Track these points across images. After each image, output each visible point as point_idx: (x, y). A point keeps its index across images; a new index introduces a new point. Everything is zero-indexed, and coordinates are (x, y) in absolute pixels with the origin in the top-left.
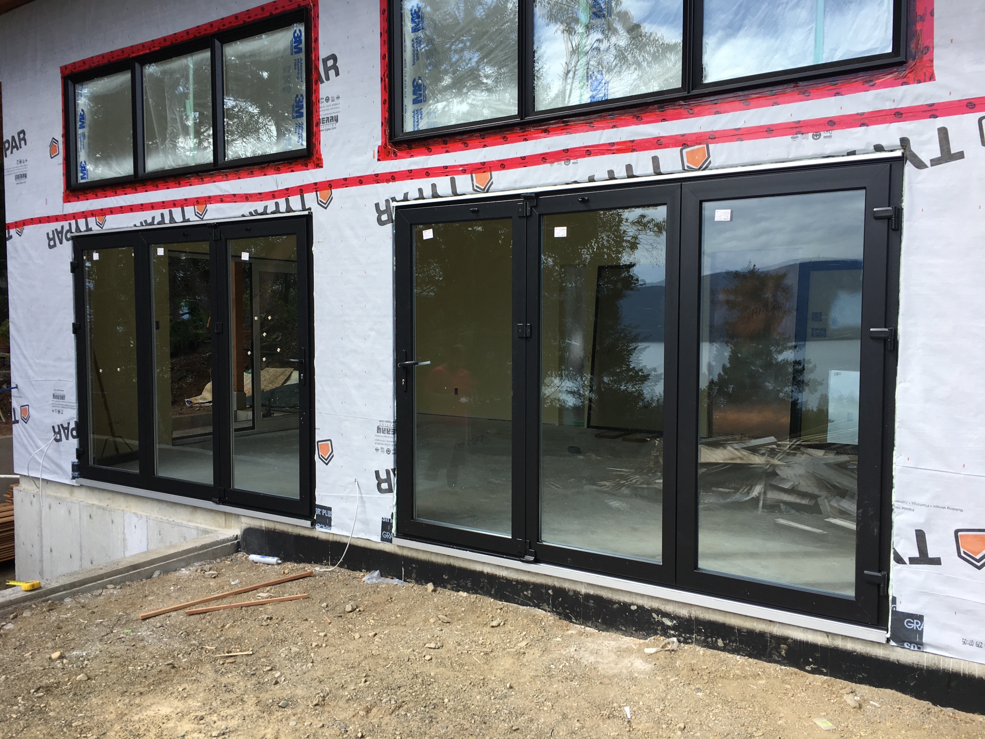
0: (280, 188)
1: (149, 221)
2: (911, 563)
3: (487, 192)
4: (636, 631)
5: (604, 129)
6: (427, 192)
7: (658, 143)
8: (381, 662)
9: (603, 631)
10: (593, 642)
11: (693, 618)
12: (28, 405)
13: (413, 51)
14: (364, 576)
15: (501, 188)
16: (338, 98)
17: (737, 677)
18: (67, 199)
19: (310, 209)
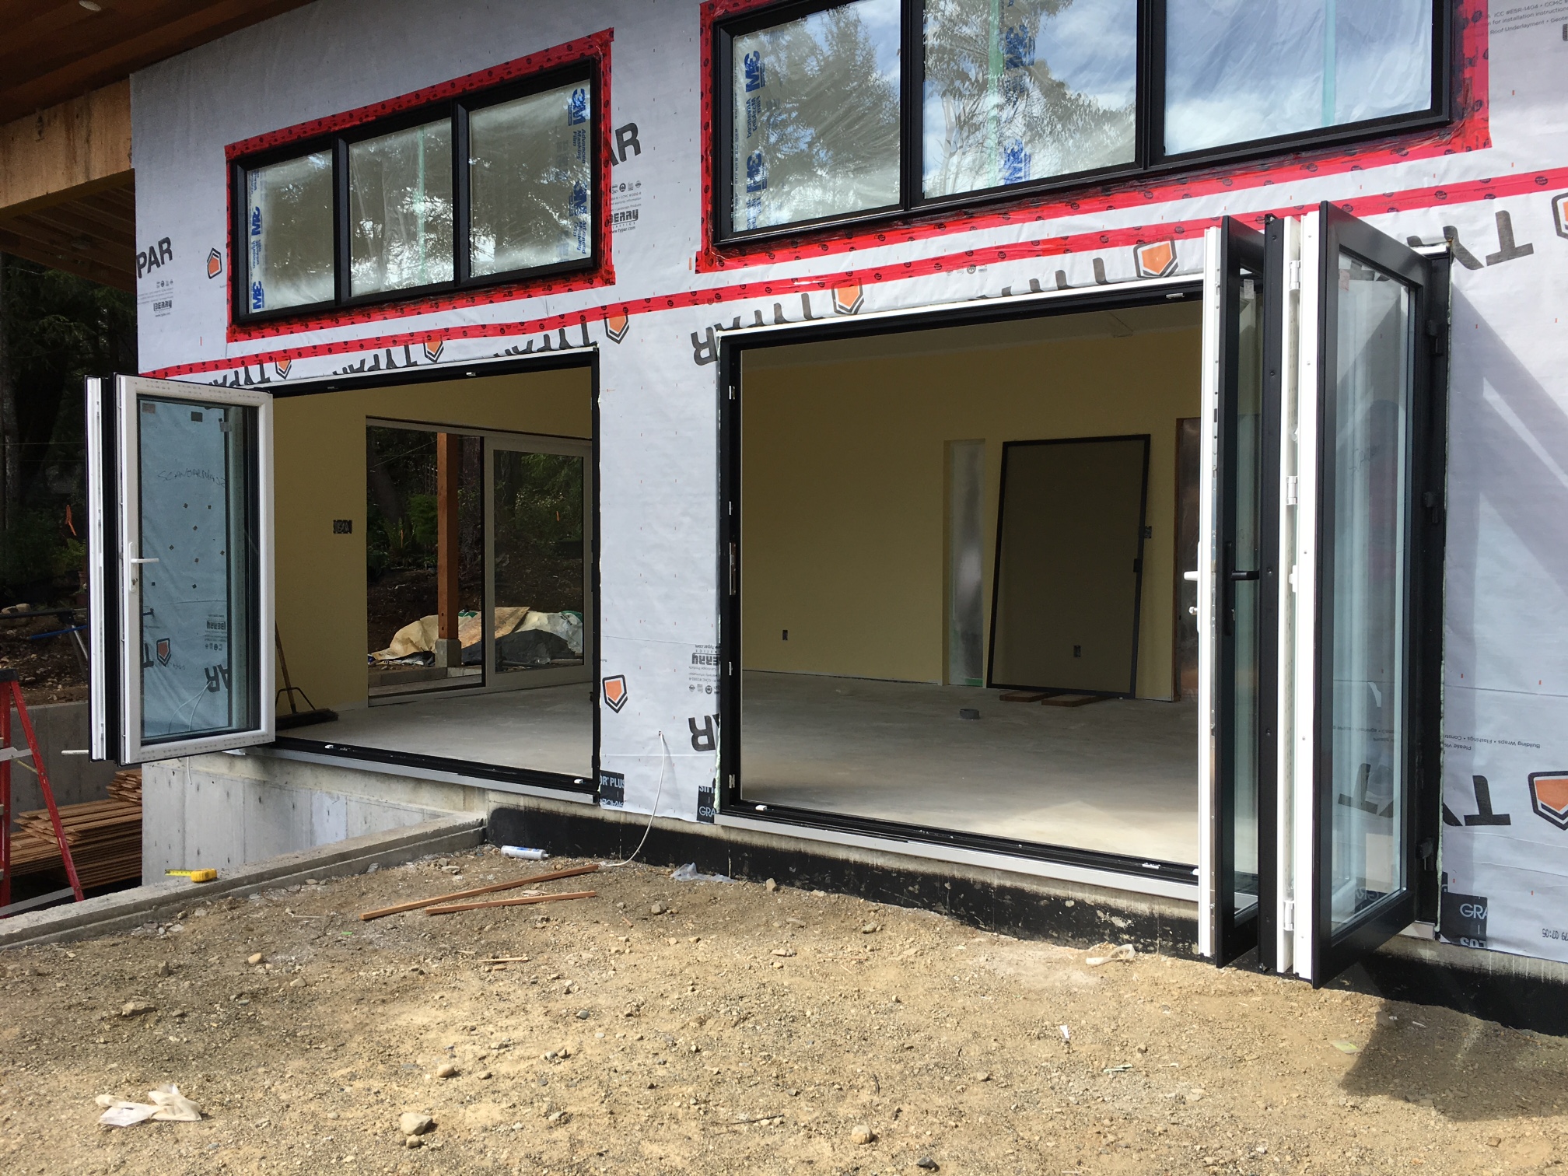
0: (551, 315)
1: (357, 366)
2: (1467, 824)
3: (856, 313)
4: (1073, 937)
5: (1023, 221)
6: (768, 316)
7: (1103, 240)
8: (711, 969)
9: (1025, 939)
10: (1011, 952)
11: (1156, 916)
12: (168, 639)
13: (749, 117)
14: (672, 872)
15: (876, 307)
16: (638, 184)
17: (1220, 994)
18: (232, 337)
19: (595, 344)
